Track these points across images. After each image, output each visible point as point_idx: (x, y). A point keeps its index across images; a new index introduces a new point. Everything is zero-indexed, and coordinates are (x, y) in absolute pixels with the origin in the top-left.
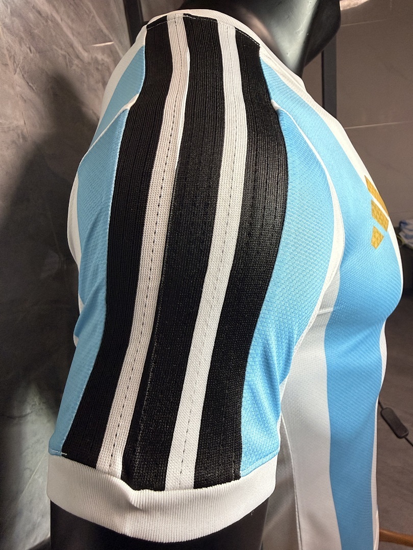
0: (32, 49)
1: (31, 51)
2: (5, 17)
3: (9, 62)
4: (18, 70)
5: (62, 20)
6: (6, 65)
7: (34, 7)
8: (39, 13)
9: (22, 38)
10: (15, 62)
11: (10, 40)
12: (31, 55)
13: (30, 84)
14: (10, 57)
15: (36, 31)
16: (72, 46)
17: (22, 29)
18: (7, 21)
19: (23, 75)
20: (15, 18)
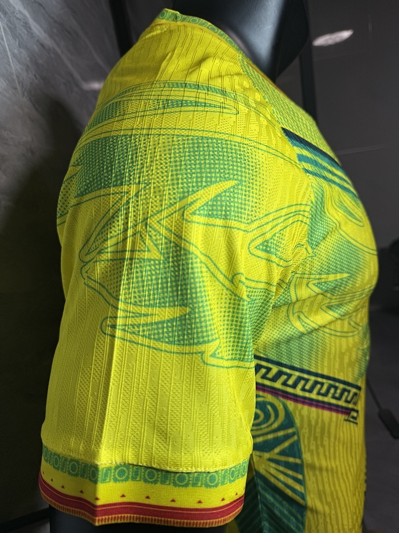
0: (37, 76)
1: (36, 77)
2: (15, 49)
3: (18, 87)
4: (26, 94)
5: (62, 52)
6: (15, 89)
7: (38, 41)
8: (42, 45)
9: (28, 66)
10: (23, 86)
11: (18, 68)
12: (36, 81)
13: (37, 106)
14: (19, 83)
15: (40, 62)
16: (71, 75)
17: (28, 59)
18: (16, 51)
19: (30, 99)
20: (21, 50)
